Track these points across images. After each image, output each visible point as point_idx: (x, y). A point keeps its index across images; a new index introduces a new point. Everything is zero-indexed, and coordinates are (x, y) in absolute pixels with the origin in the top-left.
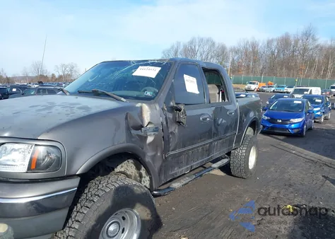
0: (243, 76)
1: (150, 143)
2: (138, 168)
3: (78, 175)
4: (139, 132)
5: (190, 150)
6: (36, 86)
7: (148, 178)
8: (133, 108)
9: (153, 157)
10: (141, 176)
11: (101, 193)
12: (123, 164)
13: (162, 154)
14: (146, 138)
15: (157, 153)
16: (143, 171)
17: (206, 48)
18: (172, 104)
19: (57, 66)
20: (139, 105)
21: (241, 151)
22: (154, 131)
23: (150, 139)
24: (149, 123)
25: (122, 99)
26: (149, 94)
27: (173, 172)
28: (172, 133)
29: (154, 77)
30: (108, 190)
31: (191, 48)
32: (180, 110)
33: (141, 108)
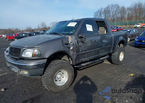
0: (133, 21)
1: (71, 50)
2: (69, 58)
3: (46, 58)
4: (67, 46)
5: (89, 52)
6: (42, 32)
7: (72, 61)
8: (65, 38)
9: (73, 54)
10: (70, 61)
11: (54, 64)
12: (64, 57)
13: (76, 53)
14: (70, 48)
15: (74, 53)
16: (70, 59)
17: (115, 9)
18: (80, 36)
19: (50, 23)
20: (67, 36)
21: (116, 54)
22: (73, 45)
23: (71, 48)
24: (71, 43)
25: (62, 35)
26: (72, 32)
27: (82, 60)
28: (80, 46)
29: (74, 26)
30: (56, 63)
31: (108, 10)
32: (83, 38)
33: (68, 37)
